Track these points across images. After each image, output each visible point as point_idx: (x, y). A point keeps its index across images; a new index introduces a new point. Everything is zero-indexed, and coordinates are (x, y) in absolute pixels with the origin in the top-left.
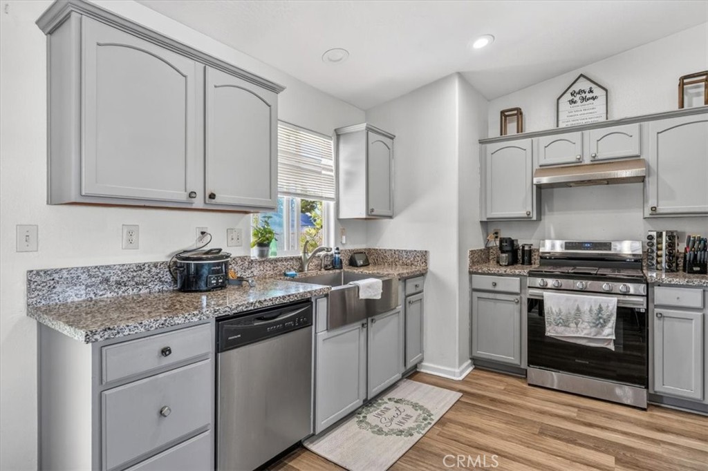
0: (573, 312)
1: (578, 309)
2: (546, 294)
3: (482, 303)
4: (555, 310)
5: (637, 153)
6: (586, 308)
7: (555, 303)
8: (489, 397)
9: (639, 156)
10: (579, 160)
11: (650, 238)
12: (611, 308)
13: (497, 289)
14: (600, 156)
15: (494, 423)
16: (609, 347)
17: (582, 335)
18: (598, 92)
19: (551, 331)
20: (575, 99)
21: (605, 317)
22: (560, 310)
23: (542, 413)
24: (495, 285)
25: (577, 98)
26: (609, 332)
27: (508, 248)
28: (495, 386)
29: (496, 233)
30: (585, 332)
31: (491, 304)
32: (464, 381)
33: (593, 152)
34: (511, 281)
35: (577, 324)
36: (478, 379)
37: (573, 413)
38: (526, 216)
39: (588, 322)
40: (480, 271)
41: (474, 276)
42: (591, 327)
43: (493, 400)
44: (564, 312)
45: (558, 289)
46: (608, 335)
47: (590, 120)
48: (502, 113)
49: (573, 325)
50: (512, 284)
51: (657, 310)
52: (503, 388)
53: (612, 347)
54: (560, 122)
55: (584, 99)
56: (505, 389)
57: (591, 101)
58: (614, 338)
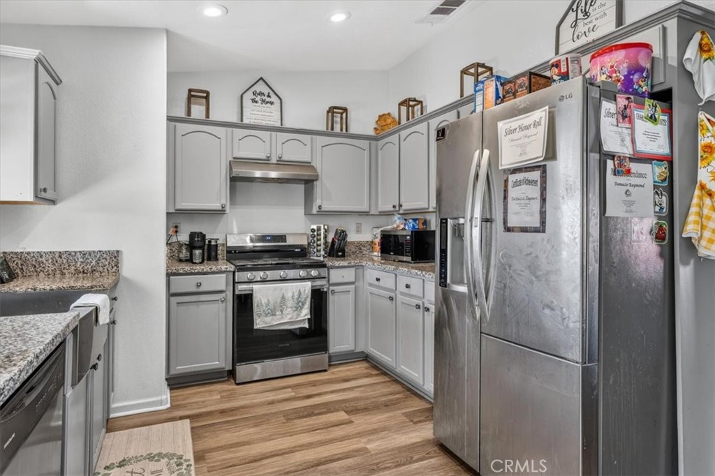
0: (279, 301)
1: (283, 298)
2: (255, 287)
3: (182, 308)
4: (264, 301)
5: (309, 160)
6: (289, 295)
7: (264, 294)
8: (216, 411)
9: (310, 163)
10: (268, 159)
11: (313, 231)
12: (307, 292)
13: (202, 289)
14: (285, 158)
15: (246, 431)
16: (304, 326)
17: (286, 321)
18: (274, 98)
19: (260, 323)
20: (257, 99)
21: (303, 300)
22: (268, 300)
23: (272, 403)
24: (199, 285)
25: (258, 98)
26: (305, 313)
27: (200, 244)
28: (210, 398)
29: (176, 227)
30: (289, 317)
31: (193, 308)
32: (174, 407)
33: (279, 152)
34: (217, 279)
35: (282, 311)
36: (186, 398)
37: (289, 393)
38: (220, 208)
39: (292, 307)
40: (181, 271)
41: (171, 277)
42: (294, 311)
43: (223, 412)
44: (272, 302)
45: (264, 281)
46: (306, 315)
47: (269, 123)
48: (190, 91)
49: (278, 313)
50: (219, 282)
51: (331, 288)
52: (219, 397)
53: (306, 325)
54: (244, 117)
55: (263, 101)
56: (222, 397)
57: (269, 105)
58: (309, 317)
